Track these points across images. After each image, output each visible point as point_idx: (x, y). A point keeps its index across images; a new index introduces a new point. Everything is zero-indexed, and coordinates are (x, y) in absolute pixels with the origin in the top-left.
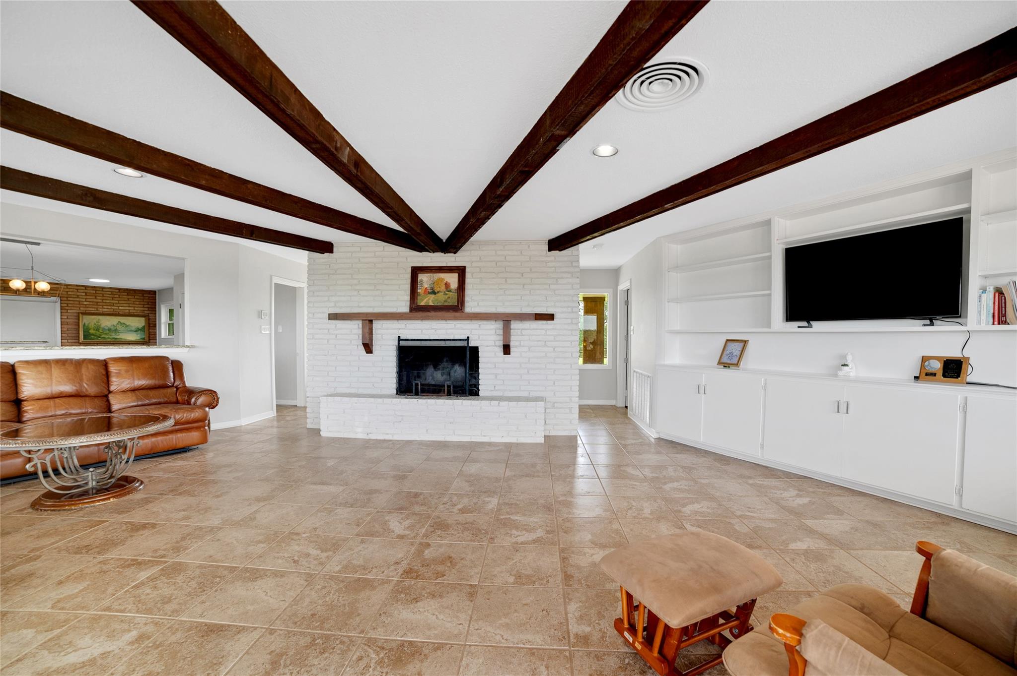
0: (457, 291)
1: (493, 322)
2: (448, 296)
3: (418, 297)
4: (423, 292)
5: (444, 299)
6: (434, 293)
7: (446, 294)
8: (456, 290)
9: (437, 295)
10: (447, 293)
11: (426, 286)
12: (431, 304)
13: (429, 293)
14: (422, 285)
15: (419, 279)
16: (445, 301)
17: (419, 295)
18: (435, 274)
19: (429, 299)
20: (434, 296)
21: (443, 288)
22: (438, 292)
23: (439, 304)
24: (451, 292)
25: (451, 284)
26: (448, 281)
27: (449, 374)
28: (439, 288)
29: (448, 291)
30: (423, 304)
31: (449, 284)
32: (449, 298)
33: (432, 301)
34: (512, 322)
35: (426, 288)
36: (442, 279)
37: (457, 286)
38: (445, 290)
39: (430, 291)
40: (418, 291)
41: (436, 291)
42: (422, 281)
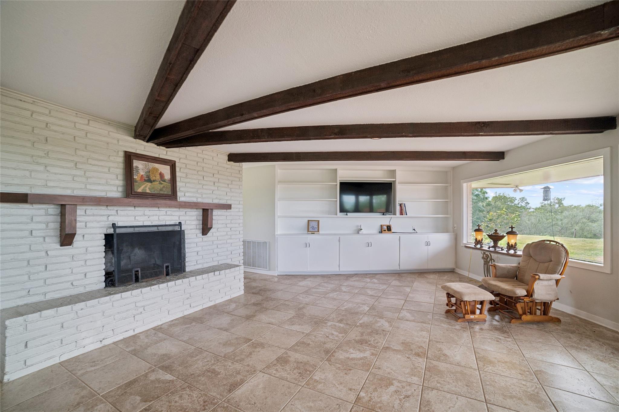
0: (170, 182)
1: (195, 210)
2: (163, 185)
3: (135, 183)
4: (139, 179)
5: (159, 188)
6: (149, 181)
7: (162, 184)
8: (169, 180)
9: (153, 183)
10: (162, 182)
11: (142, 173)
12: (148, 191)
13: (145, 181)
14: (137, 171)
15: (134, 165)
16: (161, 190)
17: (136, 182)
18: (150, 163)
19: (146, 187)
20: (150, 184)
21: (158, 177)
22: (154, 181)
23: (156, 192)
24: (165, 182)
25: (165, 175)
26: (162, 172)
27: (130, 257)
28: (154, 177)
29: (163, 181)
30: (140, 190)
31: (163, 174)
32: (164, 187)
33: (149, 188)
34: (214, 210)
35: (142, 175)
36: (157, 170)
37: (170, 177)
38: (160, 180)
39: (146, 179)
40: (134, 177)
41: (152, 179)
42: (137, 167)
